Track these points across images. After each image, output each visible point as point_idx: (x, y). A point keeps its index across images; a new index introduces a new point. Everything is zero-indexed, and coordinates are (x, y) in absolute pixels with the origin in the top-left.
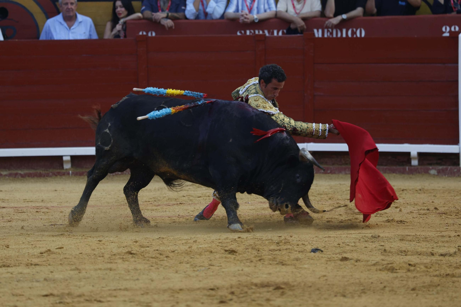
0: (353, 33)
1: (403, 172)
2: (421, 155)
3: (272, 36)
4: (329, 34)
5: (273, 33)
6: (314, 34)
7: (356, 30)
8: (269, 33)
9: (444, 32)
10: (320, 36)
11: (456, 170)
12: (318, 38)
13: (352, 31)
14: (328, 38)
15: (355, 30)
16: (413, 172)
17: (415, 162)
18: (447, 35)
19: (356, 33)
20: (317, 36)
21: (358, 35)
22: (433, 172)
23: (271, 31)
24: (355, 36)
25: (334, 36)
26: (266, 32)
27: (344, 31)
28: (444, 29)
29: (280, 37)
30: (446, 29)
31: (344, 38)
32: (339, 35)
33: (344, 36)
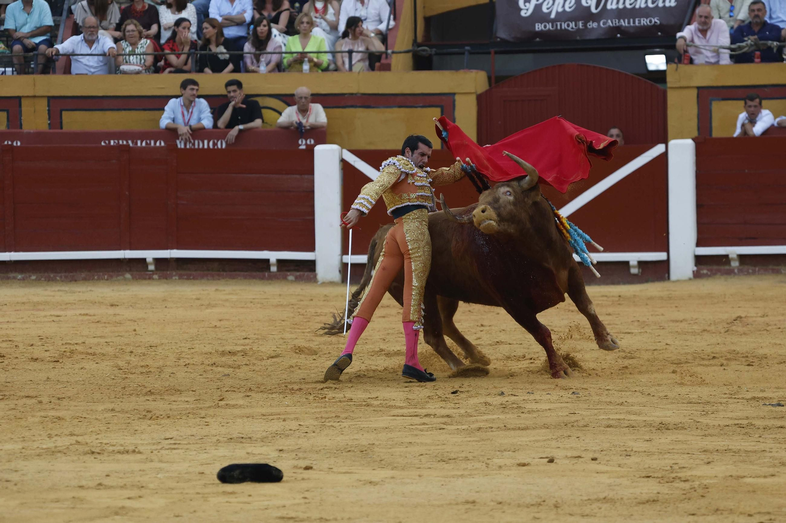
0: (215, 144)
1: (262, 278)
2: (280, 262)
3: (135, 146)
4: (191, 145)
5: (136, 143)
6: (177, 145)
7: (218, 141)
8: (133, 143)
9: (300, 145)
10: (183, 146)
11: (312, 276)
12: (181, 149)
13: (214, 142)
14: (190, 149)
15: (216, 141)
16: (273, 277)
17: (274, 269)
18: (303, 147)
19: (217, 144)
20: (179, 146)
21: (219, 146)
22: (291, 278)
23: (135, 141)
24: (216, 147)
25: (196, 147)
26: (130, 142)
27: (206, 142)
28: (300, 142)
29: (144, 147)
30: (302, 142)
31: (206, 149)
32: (201, 146)
33: (206, 147)
